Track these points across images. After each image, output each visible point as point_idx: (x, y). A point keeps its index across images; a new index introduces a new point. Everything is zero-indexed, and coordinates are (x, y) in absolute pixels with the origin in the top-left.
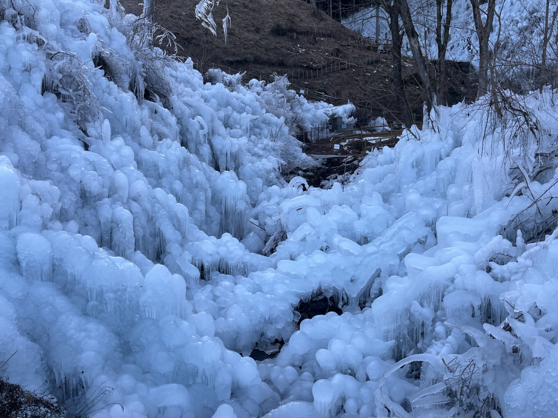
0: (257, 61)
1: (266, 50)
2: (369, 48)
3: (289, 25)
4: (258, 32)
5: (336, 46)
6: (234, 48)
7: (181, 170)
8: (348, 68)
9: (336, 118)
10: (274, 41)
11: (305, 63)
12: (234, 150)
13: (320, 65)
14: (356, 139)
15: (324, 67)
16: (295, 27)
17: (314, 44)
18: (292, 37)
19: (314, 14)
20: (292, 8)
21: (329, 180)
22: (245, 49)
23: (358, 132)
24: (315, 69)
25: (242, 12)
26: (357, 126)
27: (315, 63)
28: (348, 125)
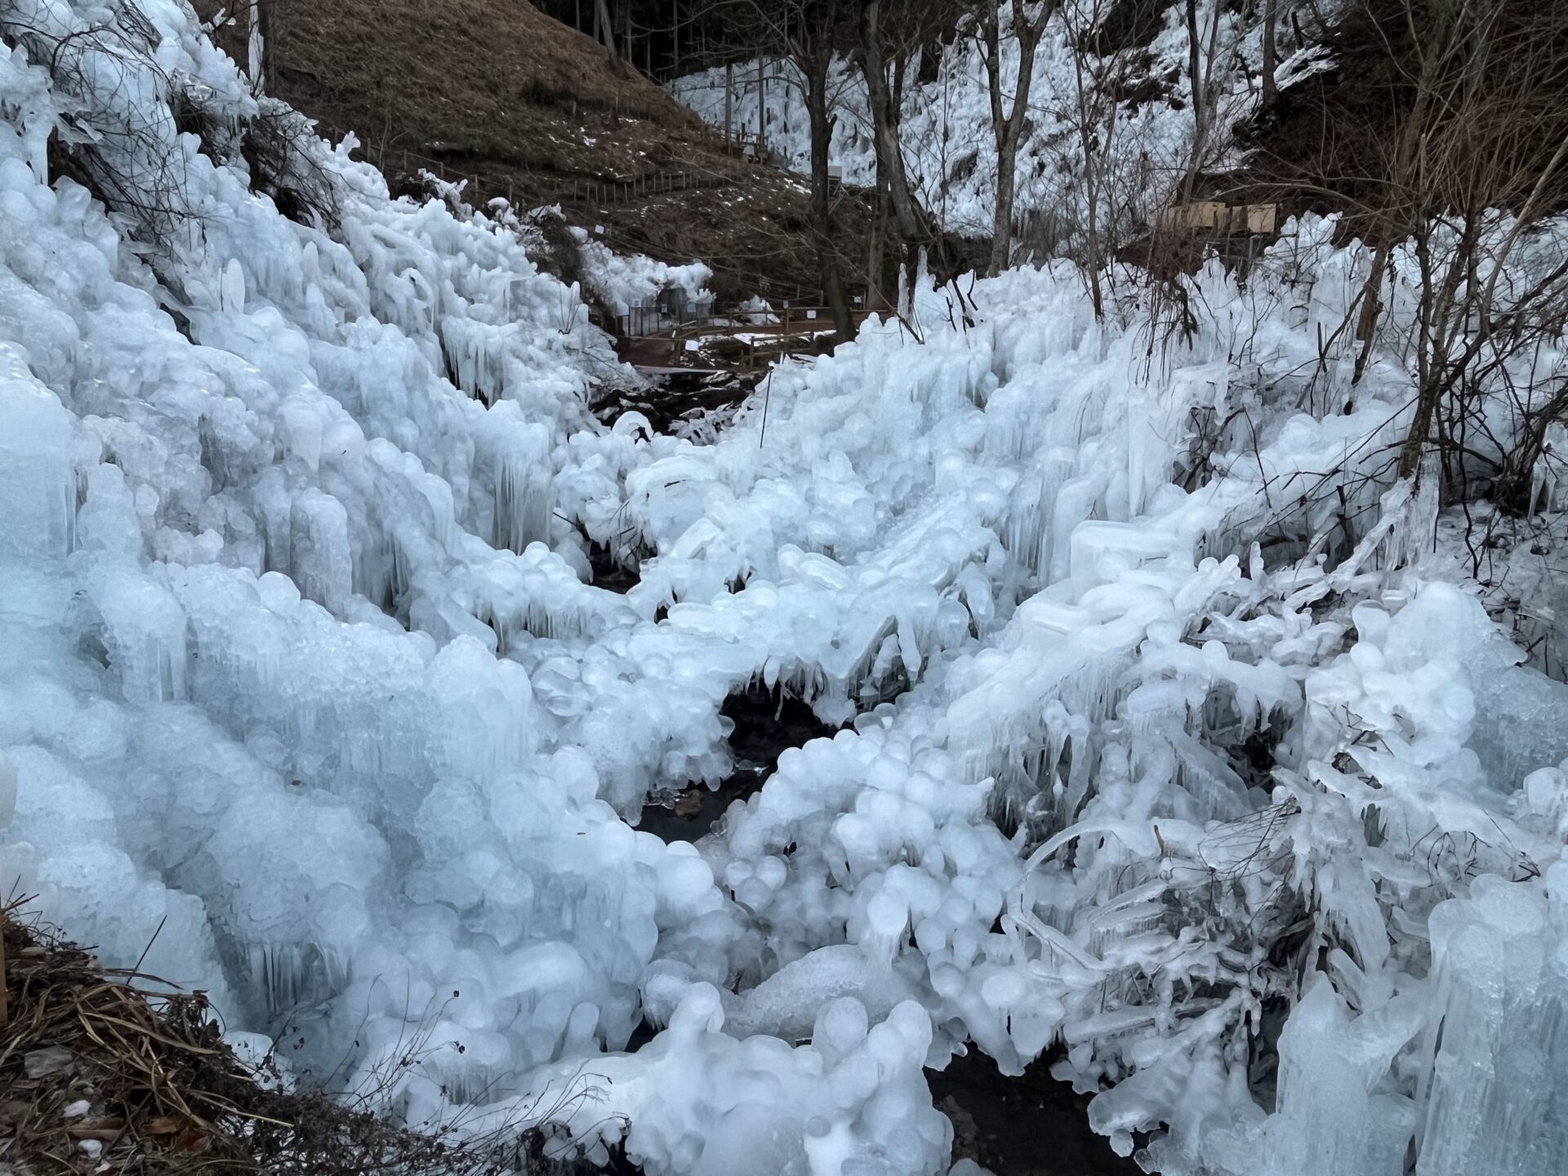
0: (495, 155)
1: (514, 131)
2: (724, 150)
3: (560, 84)
4: (493, 92)
5: (662, 139)
6: (445, 121)
7: (409, 389)
8: (688, 187)
9: (672, 291)
10: (530, 116)
11: (599, 169)
12: (491, 350)
13: (629, 177)
14: (721, 337)
15: (639, 181)
16: (572, 90)
17: (613, 130)
18: (568, 112)
19: (610, 66)
20: (563, 46)
21: (686, 419)
22: (468, 126)
23: (718, 322)
24: (620, 184)
25: (456, 44)
26: (717, 309)
27: (618, 170)
28: (698, 305)
